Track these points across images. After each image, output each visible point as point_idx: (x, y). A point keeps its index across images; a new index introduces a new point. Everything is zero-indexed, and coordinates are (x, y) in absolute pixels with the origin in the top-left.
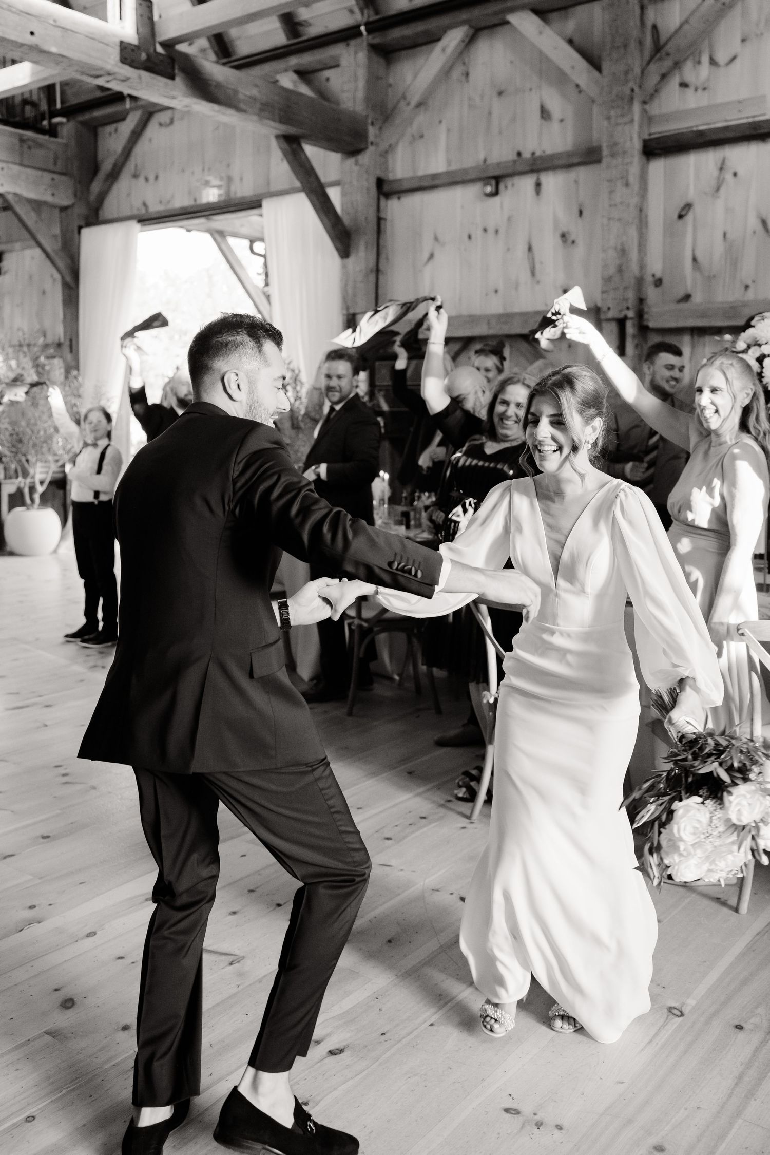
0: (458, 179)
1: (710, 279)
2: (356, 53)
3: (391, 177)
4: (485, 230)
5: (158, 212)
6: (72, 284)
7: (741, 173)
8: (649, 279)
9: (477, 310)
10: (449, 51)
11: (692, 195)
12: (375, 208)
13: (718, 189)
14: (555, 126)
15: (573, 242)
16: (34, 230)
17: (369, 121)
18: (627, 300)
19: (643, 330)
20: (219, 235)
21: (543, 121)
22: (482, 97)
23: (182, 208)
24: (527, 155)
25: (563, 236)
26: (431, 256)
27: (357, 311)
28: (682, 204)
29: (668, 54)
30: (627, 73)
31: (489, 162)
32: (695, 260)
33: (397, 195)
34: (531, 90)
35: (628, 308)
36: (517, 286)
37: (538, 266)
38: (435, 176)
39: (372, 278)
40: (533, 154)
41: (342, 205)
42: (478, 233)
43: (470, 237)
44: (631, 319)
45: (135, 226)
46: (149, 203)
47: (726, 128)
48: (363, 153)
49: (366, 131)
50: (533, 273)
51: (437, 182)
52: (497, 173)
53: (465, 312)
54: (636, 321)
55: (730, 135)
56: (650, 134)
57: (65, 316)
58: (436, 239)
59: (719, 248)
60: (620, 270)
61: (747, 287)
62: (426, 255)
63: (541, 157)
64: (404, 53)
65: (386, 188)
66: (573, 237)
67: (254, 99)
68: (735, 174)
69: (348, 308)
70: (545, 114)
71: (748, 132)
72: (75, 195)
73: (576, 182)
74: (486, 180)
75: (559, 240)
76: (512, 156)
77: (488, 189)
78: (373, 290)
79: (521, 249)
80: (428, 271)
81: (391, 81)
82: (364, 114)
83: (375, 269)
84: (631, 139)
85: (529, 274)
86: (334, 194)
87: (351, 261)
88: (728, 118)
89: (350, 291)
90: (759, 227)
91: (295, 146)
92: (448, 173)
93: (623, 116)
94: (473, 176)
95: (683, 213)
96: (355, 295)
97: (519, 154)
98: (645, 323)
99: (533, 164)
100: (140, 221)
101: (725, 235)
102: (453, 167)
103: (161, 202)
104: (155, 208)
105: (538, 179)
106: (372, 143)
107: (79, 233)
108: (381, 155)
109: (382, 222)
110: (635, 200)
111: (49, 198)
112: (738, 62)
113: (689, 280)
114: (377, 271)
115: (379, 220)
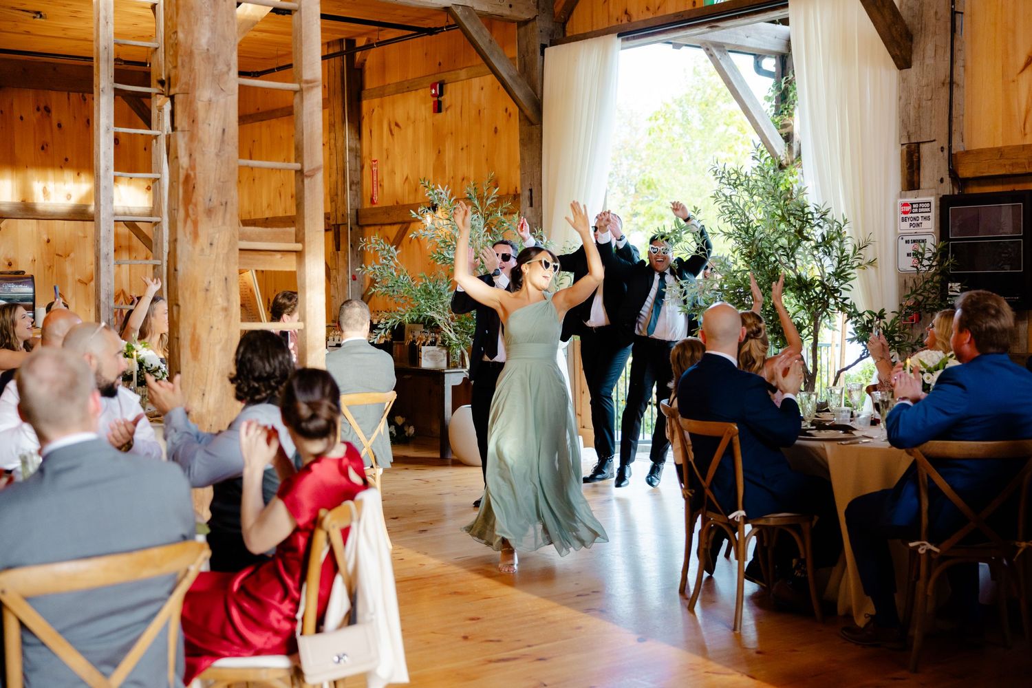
5: (645, 21)
6: (533, 119)
16: (487, 53)
20: (716, 51)
23: (677, 15)
39: (944, 92)
45: (615, 42)
46: (633, 12)
57: (522, 159)
72: (538, 7)
83: (948, 80)
87: (912, 73)
89: (912, 114)
96: (919, 118)
100: (619, 36)
103: (648, 9)
104: (639, 16)
107: (543, 54)
109: (958, 17)
111: (506, 11)
114: (952, 83)
115: (954, 13)
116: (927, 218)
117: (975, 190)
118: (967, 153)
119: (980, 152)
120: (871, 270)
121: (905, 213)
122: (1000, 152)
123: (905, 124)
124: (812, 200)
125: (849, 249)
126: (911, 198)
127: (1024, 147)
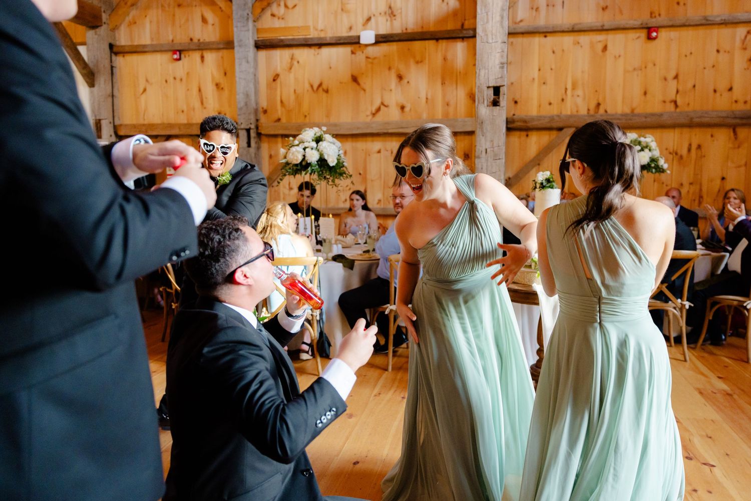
0: (158, 49)
1: (289, 111)
3: (118, 43)
4: (175, 78)
7: (301, 62)
8: (260, 110)
9: (172, 121)
11: (279, 70)
12: (109, 58)
13: (291, 68)
14: (210, 27)
15: (222, 88)
17: (102, 10)
18: (250, 119)
19: (259, 135)
21: (204, 24)
22: (169, 5)
24: (195, 40)
25: (217, 85)
26: (145, 90)
27: (101, 118)
28: (275, 74)
30: (245, 5)
31: (175, 42)
32: (282, 102)
33: (122, 55)
34: (196, 6)
35: (251, 124)
36: (194, 109)
37: (204, 100)
38: (144, 46)
40: (199, 40)
41: (88, 57)
42: (171, 80)
43: (166, 81)
44: (253, 129)
47: (293, 39)
48: (99, 28)
49: (101, 16)
50: (202, 103)
51: (146, 50)
52: (180, 48)
53: (165, 122)
54: (255, 130)
55: (295, 43)
56: (258, 38)
58: (147, 81)
59: (293, 97)
60: (246, 104)
61: (306, 116)
62: (141, 90)
63: (203, 43)
65: (115, 49)
66: (222, 86)
68: (298, 62)
69: (95, 116)
70: (204, 20)
71: (304, 43)
73: (222, 57)
75: (215, 88)
76: (188, 40)
77: (175, 56)
78: (111, 106)
79: (195, 91)
80: (143, 98)
82: (99, 5)
84: (249, 39)
85: (200, 103)
86: (82, 50)
88: (294, 34)
90: (310, 89)
92: (152, 45)
93: (243, 26)
94: (166, 49)
95: (276, 78)
97: (191, 40)
98: (259, 131)
99: (199, 46)
101: (295, 91)
102: (154, 43)
105: (202, 54)
106: (105, 23)
108: (111, 30)
110: (252, 70)
112: (297, 8)
113: (280, 112)
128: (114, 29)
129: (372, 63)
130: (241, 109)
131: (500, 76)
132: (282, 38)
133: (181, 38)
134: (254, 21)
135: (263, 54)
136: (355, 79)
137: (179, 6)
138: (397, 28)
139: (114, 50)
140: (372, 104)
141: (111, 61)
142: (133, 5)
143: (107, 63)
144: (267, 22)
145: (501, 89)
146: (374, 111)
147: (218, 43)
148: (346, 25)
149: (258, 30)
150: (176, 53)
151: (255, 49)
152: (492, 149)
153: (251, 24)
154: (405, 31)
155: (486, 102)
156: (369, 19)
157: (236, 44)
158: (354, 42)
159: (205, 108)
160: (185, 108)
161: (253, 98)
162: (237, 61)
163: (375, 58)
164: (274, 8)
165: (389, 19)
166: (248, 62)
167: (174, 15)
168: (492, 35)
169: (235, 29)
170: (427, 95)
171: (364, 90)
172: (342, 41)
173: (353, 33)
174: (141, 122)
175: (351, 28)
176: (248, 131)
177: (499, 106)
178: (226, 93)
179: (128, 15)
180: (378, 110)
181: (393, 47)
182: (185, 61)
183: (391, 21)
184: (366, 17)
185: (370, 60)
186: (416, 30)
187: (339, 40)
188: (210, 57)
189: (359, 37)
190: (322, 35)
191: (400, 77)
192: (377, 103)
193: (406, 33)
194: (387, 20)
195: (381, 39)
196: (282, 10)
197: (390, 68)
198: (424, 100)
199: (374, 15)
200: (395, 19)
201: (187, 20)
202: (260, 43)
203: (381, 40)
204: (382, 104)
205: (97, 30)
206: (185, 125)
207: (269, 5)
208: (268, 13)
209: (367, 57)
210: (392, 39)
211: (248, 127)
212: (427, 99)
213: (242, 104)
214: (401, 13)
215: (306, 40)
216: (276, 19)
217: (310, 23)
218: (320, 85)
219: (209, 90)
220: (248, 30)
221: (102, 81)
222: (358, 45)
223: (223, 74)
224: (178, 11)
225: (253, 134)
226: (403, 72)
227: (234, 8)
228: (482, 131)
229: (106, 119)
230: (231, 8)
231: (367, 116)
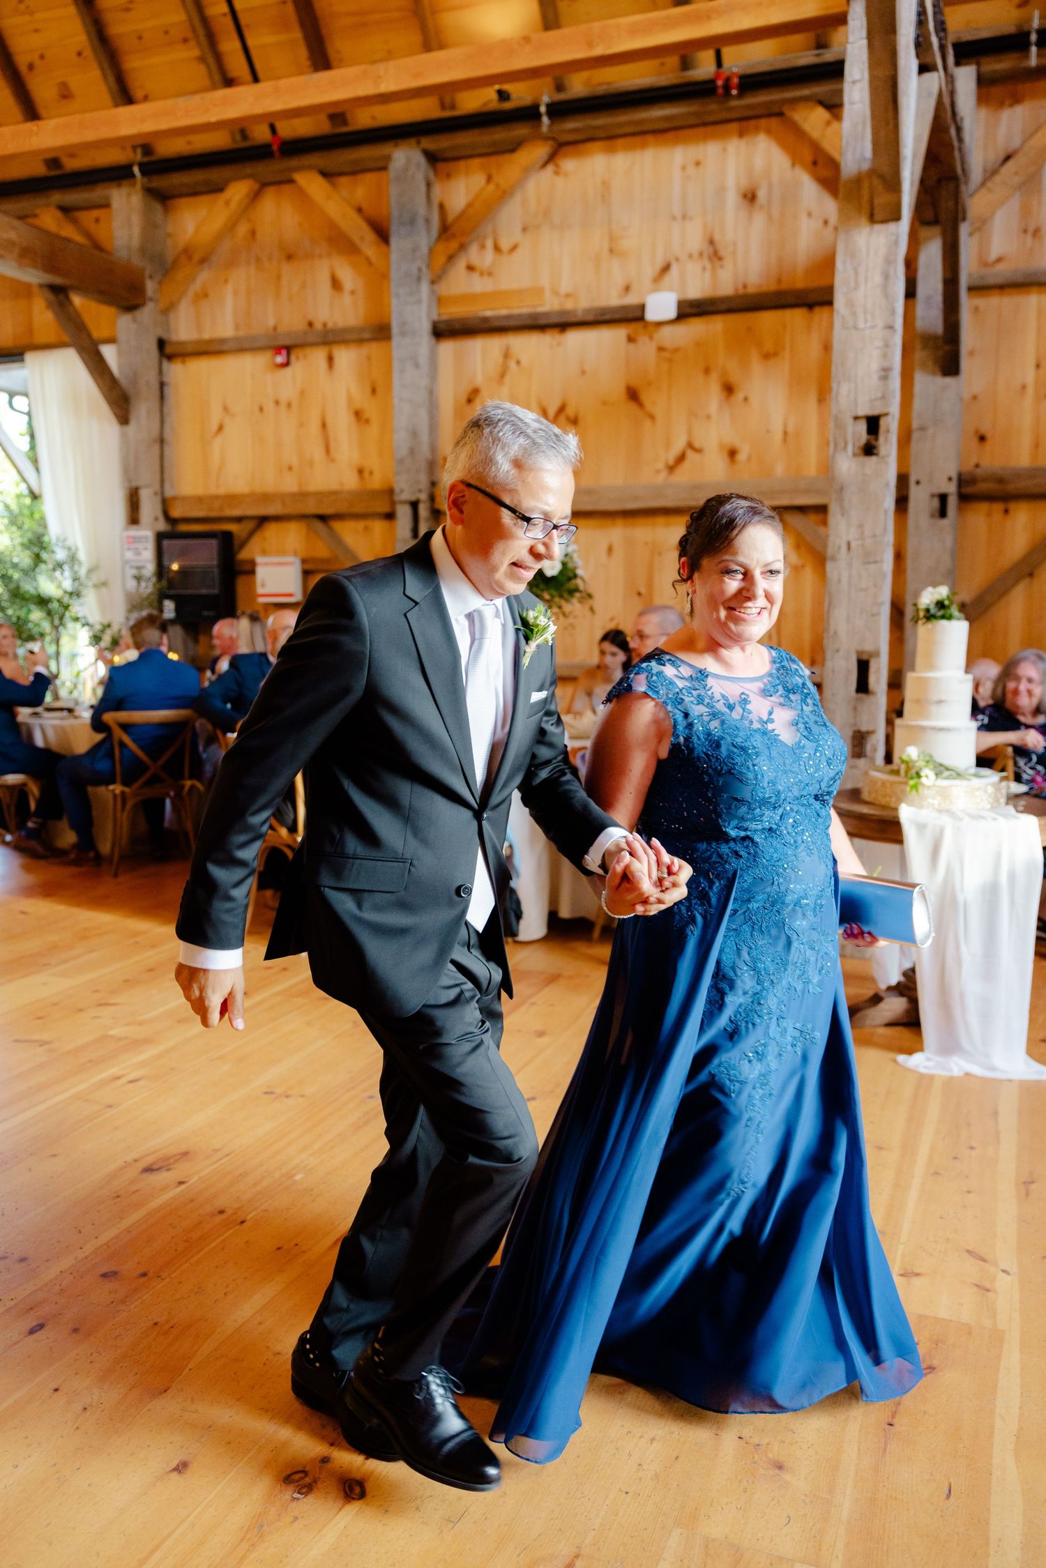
0: (247, 346)
2: (129, 195)
3: (173, 338)
4: (277, 403)
7: (524, 361)
9: (270, 488)
10: (234, 205)
11: (479, 380)
12: (157, 370)
13: (502, 375)
14: (347, 298)
15: (367, 420)
17: (147, 273)
18: (420, 481)
21: (335, 292)
22: (270, 258)
24: (318, 326)
25: (358, 414)
26: (221, 428)
27: (141, 484)
28: (470, 390)
29: (454, 236)
30: (414, 251)
31: (279, 330)
33: (179, 360)
34: (321, 258)
35: (420, 491)
36: (311, 464)
37: (332, 444)
38: (222, 341)
39: (156, 448)
40: (325, 325)
41: (120, 366)
42: (269, 406)
43: (261, 409)
44: (424, 501)
47: (509, 317)
48: (140, 308)
49: (144, 285)
50: (328, 450)
51: (225, 347)
52: (288, 342)
53: (257, 489)
54: (428, 504)
55: (512, 323)
56: (439, 316)
58: (226, 409)
60: (412, 452)
62: (214, 427)
63: (332, 329)
64: (183, 201)
65: (168, 350)
66: (367, 415)
67: (13, 244)
68: (519, 363)
69: (130, 481)
70: (336, 284)
71: (530, 322)
73: (369, 358)
74: (278, 350)
75: (352, 419)
76: (303, 325)
77: (280, 359)
78: (157, 462)
79: (315, 426)
80: (217, 443)
81: (170, 229)
82: (141, 265)
83: (159, 437)
84: (420, 319)
85: (323, 449)
86: (108, 352)
87: (131, 429)
88: (511, 306)
89: (131, 462)
91: (61, 297)
92: (237, 339)
93: (411, 294)
94: (263, 344)
95: (472, 397)
96: (136, 467)
97: (310, 324)
99: (325, 337)
102: (241, 333)
105: (330, 352)
106: (151, 299)
108: (161, 312)
109: (166, 389)
110: (425, 381)
112: (519, 252)
114: (162, 441)
115: (162, 385)
116: (146, 549)
117: (184, 528)
118: (175, 498)
119: (185, 498)
120: (104, 590)
121: (129, 543)
122: (199, 500)
123: (128, 469)
124: (54, 531)
125: (83, 572)
126: (135, 532)
127: (217, 497)
128: (168, 310)
129: (670, 361)
130: (401, 461)
131: (879, 395)
132: (488, 313)
133: (291, 322)
134: (433, 282)
135: (448, 348)
136: (633, 395)
137: (289, 257)
138: (725, 284)
139: (166, 350)
140: (668, 446)
141: (161, 372)
142: (203, 261)
143: (151, 377)
144: (459, 282)
145: (882, 422)
146: (671, 461)
147: (360, 330)
148: (619, 280)
149: (440, 301)
150: (280, 353)
151: (433, 340)
152: (860, 542)
153: (425, 288)
154: (741, 291)
155: (850, 448)
156: (666, 268)
157: (395, 330)
158: (632, 317)
159: (333, 461)
160: (294, 461)
161: (425, 437)
162: (396, 364)
163: (676, 350)
164: (473, 254)
165: (708, 265)
166: (417, 366)
167: (279, 277)
168: (865, 312)
169: (394, 301)
170: (785, 425)
171: (652, 417)
172: (607, 317)
173: (631, 300)
174: (213, 490)
175: (627, 289)
176: (414, 505)
177: (877, 455)
178: (374, 429)
179: (194, 279)
180: (681, 458)
181: (713, 327)
182: (299, 367)
183: (713, 269)
184: (659, 264)
185: (666, 355)
186: (765, 289)
187: (603, 314)
188: (346, 357)
189: (642, 307)
190: (569, 305)
191: (729, 389)
192: (679, 444)
193: (745, 296)
194: (704, 269)
195: (690, 310)
196: (489, 257)
197: (707, 371)
198: (778, 436)
199: (677, 260)
200: (722, 267)
201: (304, 286)
202: (442, 326)
203: (688, 310)
204: (690, 446)
205: (138, 313)
206: (294, 496)
207: (463, 247)
208: (461, 264)
209: (661, 349)
210: (711, 308)
211: (413, 498)
212: (785, 433)
213: (403, 452)
214: (734, 253)
215: (535, 316)
216: (475, 276)
217: (545, 281)
218: (562, 409)
219: (342, 423)
220: (419, 302)
221: (143, 411)
222: (639, 325)
223: (369, 391)
224: (286, 268)
225: (423, 511)
226: (734, 378)
227: (394, 257)
228: (842, 507)
229: (147, 486)
230: (387, 257)
231: (658, 472)
